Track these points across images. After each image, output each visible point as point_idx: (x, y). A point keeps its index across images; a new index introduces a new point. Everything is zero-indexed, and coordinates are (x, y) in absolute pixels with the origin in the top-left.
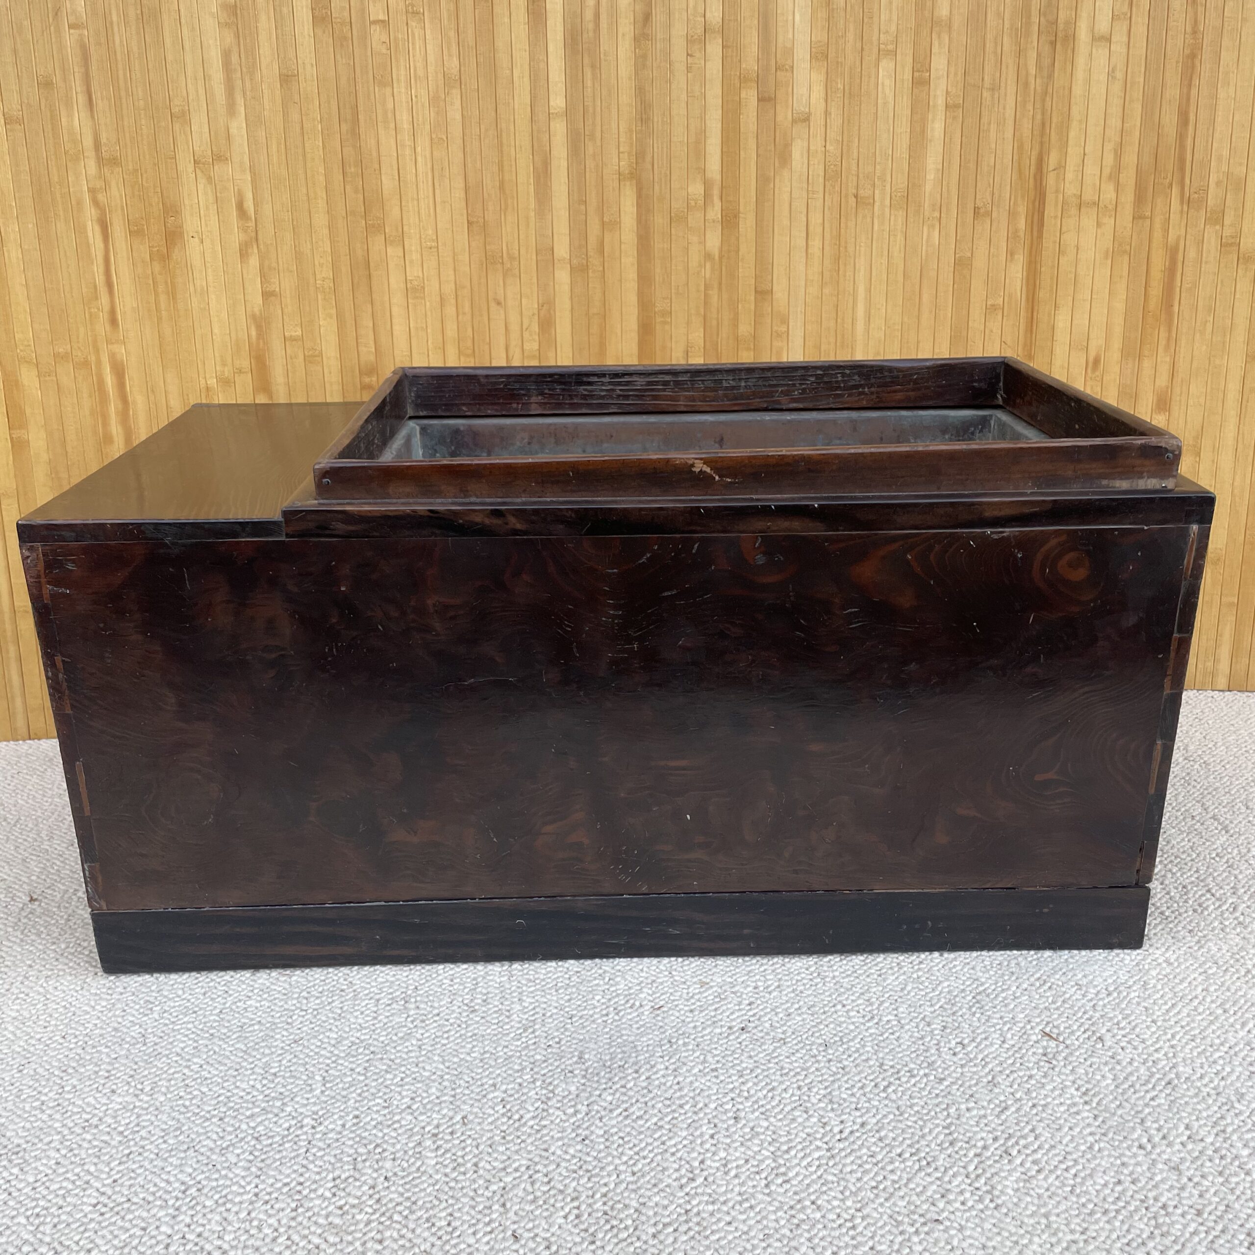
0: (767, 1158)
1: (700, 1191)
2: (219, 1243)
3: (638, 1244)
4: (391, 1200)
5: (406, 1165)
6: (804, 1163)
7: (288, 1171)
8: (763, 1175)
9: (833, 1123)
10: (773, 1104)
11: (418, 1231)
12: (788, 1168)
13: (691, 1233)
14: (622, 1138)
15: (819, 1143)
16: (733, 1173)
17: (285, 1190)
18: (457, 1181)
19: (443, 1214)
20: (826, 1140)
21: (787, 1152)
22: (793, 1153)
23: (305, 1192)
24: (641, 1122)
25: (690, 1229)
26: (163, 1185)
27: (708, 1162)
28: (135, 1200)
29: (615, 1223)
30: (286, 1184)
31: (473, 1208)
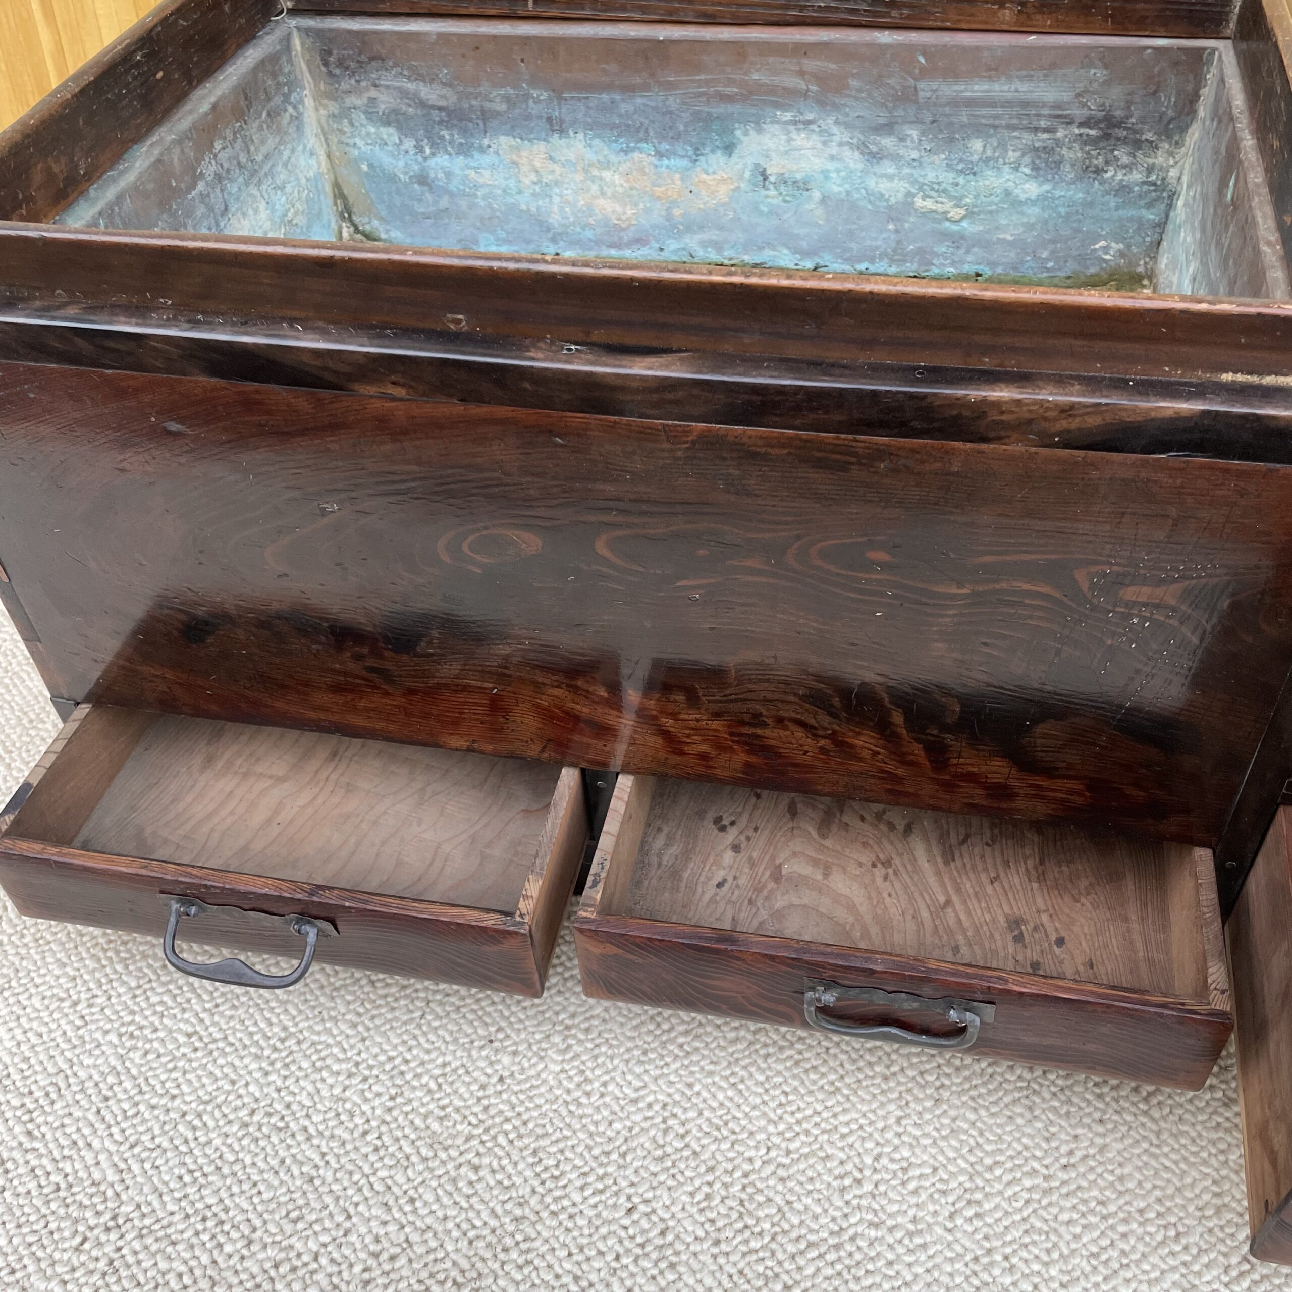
0: (962, 1171)
1: (864, 1202)
2: (307, 1123)
3: (769, 1263)
4: (501, 1112)
5: (526, 1065)
6: (1009, 1192)
7: (395, 1041)
8: (951, 1199)
9: (1063, 1136)
10: (991, 1087)
11: (521, 1167)
12: (987, 1195)
13: (839, 1267)
14: (786, 1094)
15: (1036, 1165)
16: (912, 1186)
17: (388, 1067)
18: (580, 1105)
19: (553, 1149)
20: (1046, 1162)
21: (990, 1169)
22: (998, 1172)
23: (408, 1077)
24: (813, 1076)
25: (839, 1259)
26: (263, 1025)
27: (884, 1161)
28: (231, 1039)
29: (751, 1222)
30: (391, 1059)
31: (589, 1148)
